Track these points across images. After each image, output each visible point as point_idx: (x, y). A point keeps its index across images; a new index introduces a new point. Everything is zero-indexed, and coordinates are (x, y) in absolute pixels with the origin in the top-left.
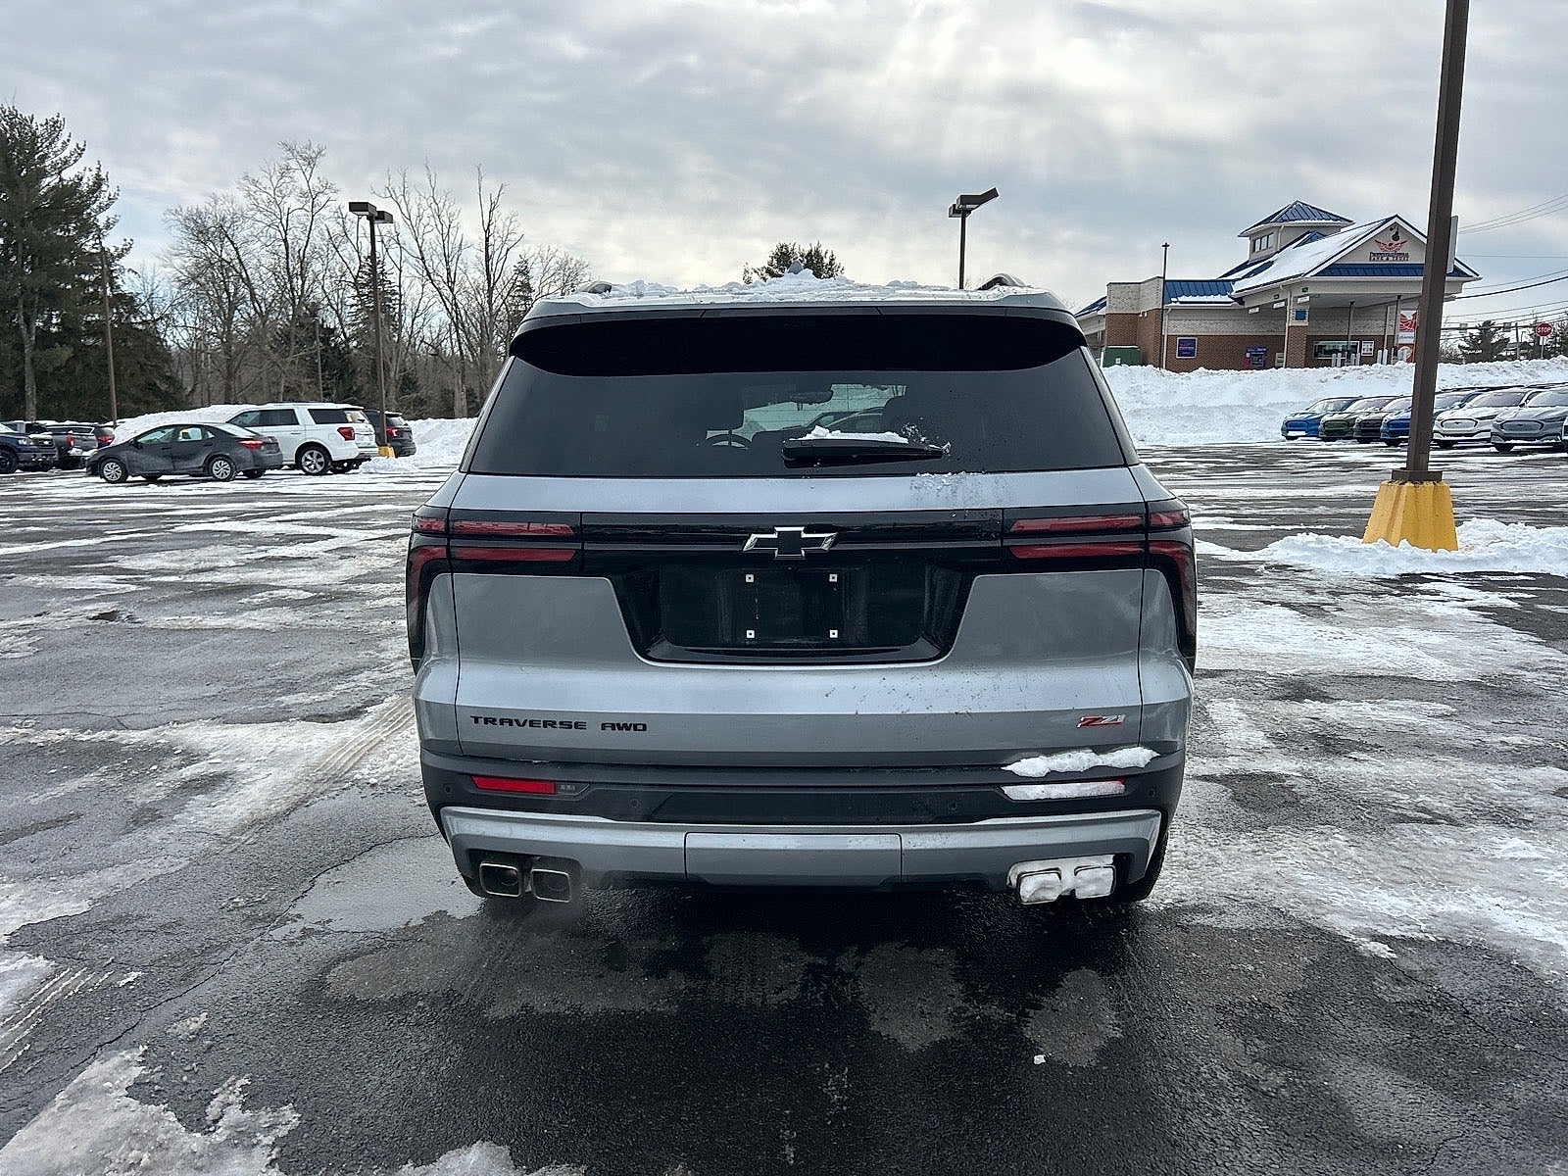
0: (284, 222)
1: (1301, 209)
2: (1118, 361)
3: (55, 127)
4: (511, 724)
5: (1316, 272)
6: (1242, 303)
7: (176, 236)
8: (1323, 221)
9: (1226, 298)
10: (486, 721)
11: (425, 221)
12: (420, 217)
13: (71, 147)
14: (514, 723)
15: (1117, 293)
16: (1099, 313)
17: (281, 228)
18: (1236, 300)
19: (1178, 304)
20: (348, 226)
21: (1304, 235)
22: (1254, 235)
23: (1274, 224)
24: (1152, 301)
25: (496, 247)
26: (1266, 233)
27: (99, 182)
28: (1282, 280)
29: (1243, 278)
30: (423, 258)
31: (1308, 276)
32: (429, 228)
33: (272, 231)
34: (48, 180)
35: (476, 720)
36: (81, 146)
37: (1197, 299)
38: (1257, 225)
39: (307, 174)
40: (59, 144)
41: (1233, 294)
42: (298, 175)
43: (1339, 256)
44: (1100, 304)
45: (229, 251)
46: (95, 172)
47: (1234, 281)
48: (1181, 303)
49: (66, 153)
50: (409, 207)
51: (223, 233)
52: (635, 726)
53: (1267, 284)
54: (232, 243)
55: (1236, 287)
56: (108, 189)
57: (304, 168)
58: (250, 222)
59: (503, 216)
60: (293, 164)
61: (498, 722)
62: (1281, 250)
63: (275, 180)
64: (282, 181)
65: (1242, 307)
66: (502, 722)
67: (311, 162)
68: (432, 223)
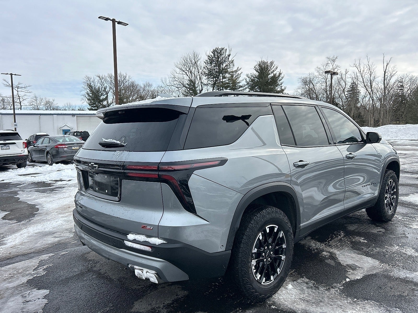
0: (326, 77)
3: (272, 63)
7: (300, 84)
11: (365, 71)
12: (364, 71)
13: (275, 67)
17: (325, 79)
20: (343, 76)
25: (388, 76)
27: (280, 74)
30: (364, 82)
32: (366, 73)
33: (323, 80)
34: (270, 75)
36: (277, 67)
39: (333, 64)
40: (272, 67)
42: (330, 65)
45: (311, 86)
46: (279, 72)
49: (274, 69)
50: (361, 68)
51: (310, 82)
54: (313, 84)
56: (282, 76)
57: (332, 63)
58: (318, 78)
59: (391, 67)
60: (329, 62)
63: (324, 67)
64: (326, 67)
67: (334, 61)
68: (368, 72)
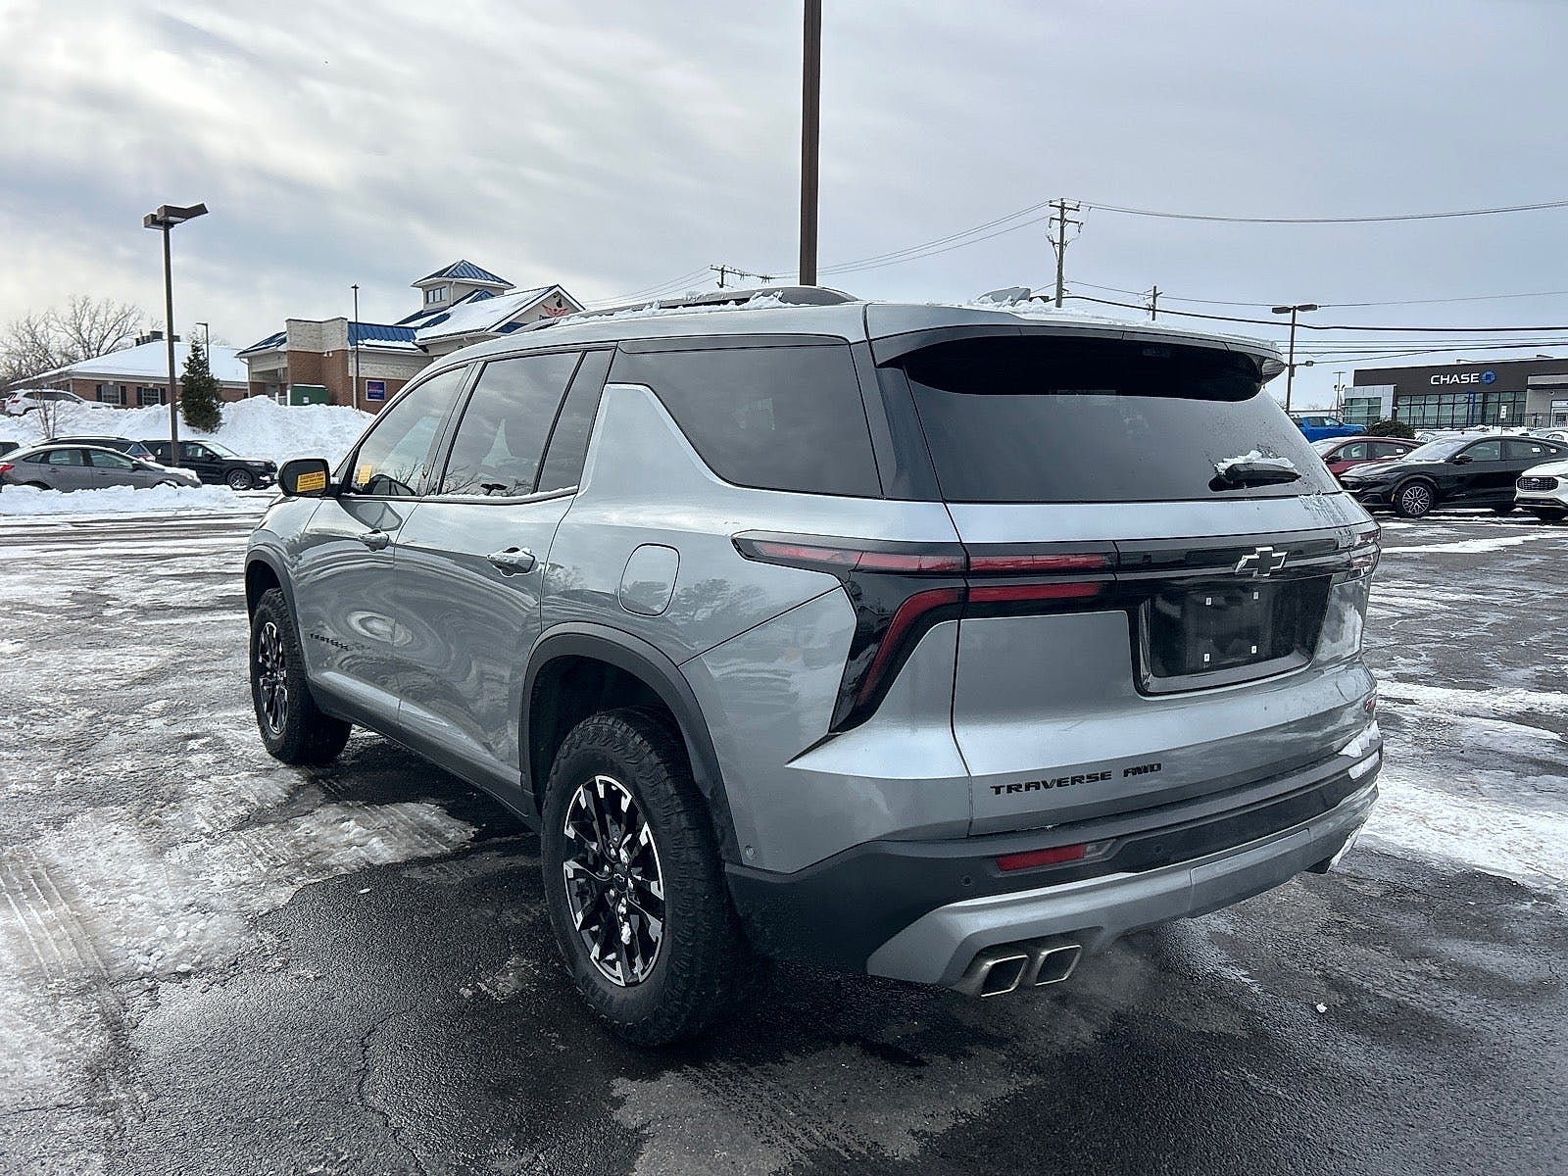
1: (465, 269)
2: (306, 400)
4: (1038, 788)
5: (497, 327)
6: (426, 351)
8: (489, 282)
9: (410, 345)
10: (1010, 789)
14: (1042, 786)
15: (297, 328)
16: (280, 349)
18: (420, 347)
19: (364, 347)
21: (473, 293)
22: (427, 288)
23: (447, 279)
24: (337, 342)
26: (439, 286)
28: (465, 332)
29: (423, 327)
31: (490, 331)
35: (998, 790)
37: (383, 343)
38: (429, 278)
41: (416, 341)
43: (516, 315)
44: (277, 339)
47: (416, 329)
48: (368, 345)
52: (1152, 766)
53: (451, 335)
55: (420, 335)
61: (1023, 789)
62: (455, 304)
65: (426, 354)
66: (1028, 787)
